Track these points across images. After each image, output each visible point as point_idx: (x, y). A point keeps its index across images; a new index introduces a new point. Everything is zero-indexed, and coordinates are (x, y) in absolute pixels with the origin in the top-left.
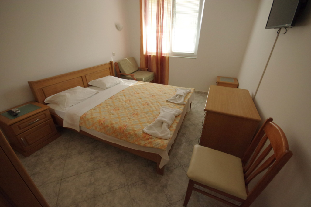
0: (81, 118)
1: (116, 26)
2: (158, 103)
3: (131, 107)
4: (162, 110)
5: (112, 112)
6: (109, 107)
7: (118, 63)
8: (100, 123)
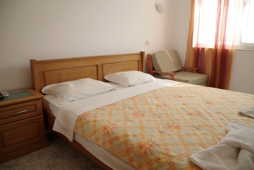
0: (79, 118)
1: (157, 7)
2: (220, 115)
3: (167, 114)
4: (233, 126)
5: (131, 117)
6: (127, 110)
7: (151, 56)
8: (106, 131)
